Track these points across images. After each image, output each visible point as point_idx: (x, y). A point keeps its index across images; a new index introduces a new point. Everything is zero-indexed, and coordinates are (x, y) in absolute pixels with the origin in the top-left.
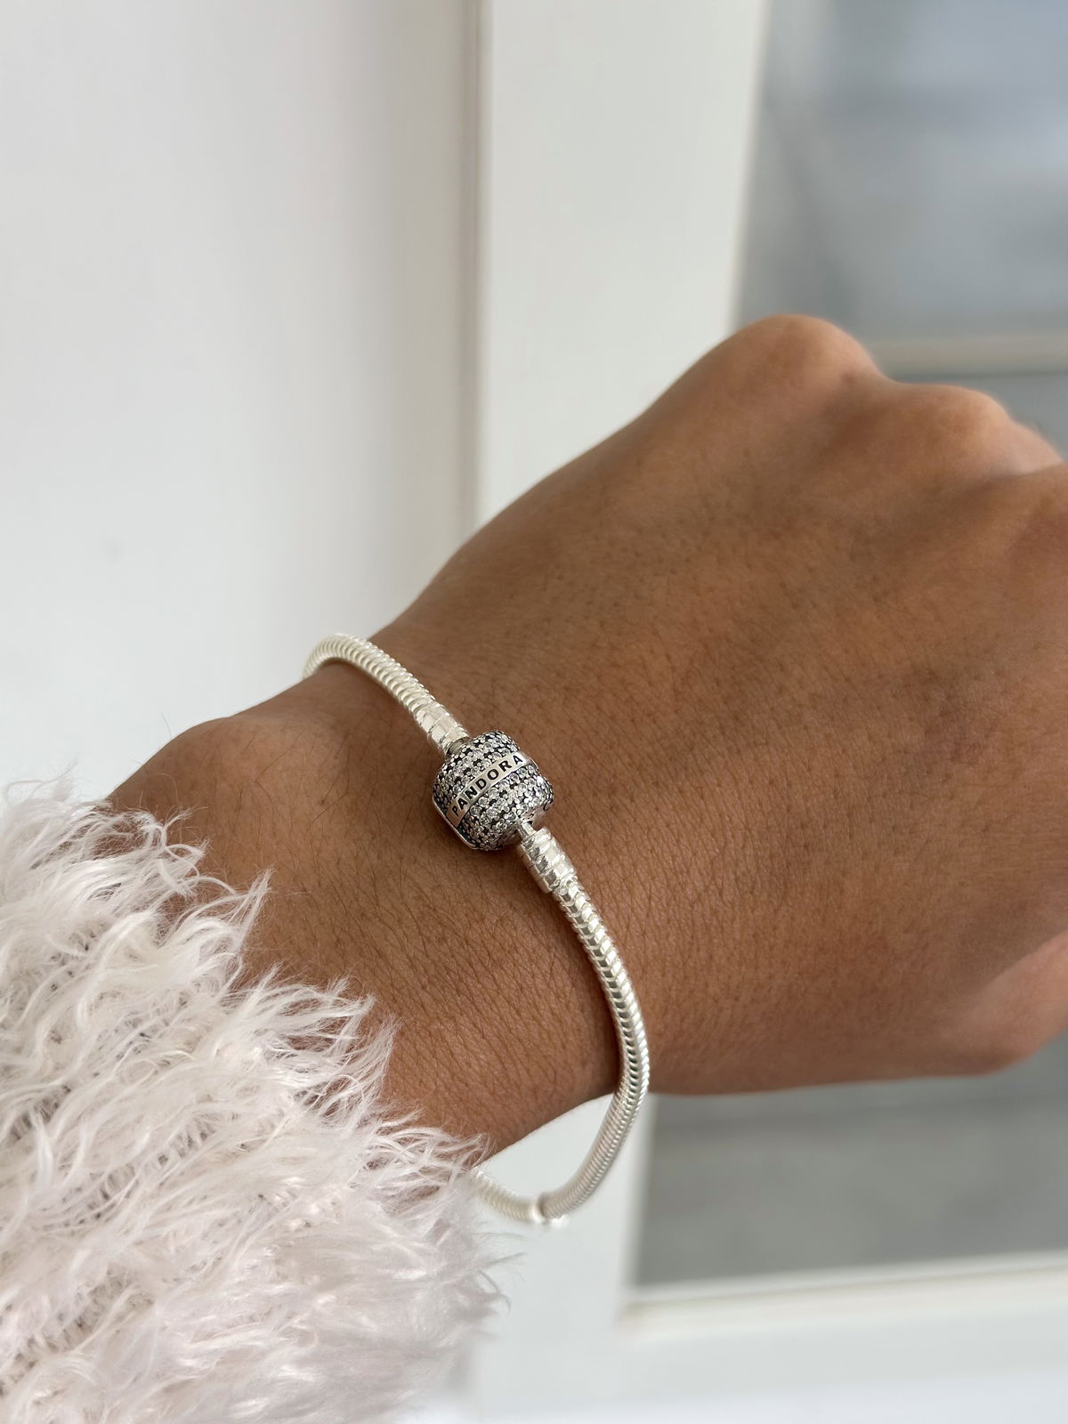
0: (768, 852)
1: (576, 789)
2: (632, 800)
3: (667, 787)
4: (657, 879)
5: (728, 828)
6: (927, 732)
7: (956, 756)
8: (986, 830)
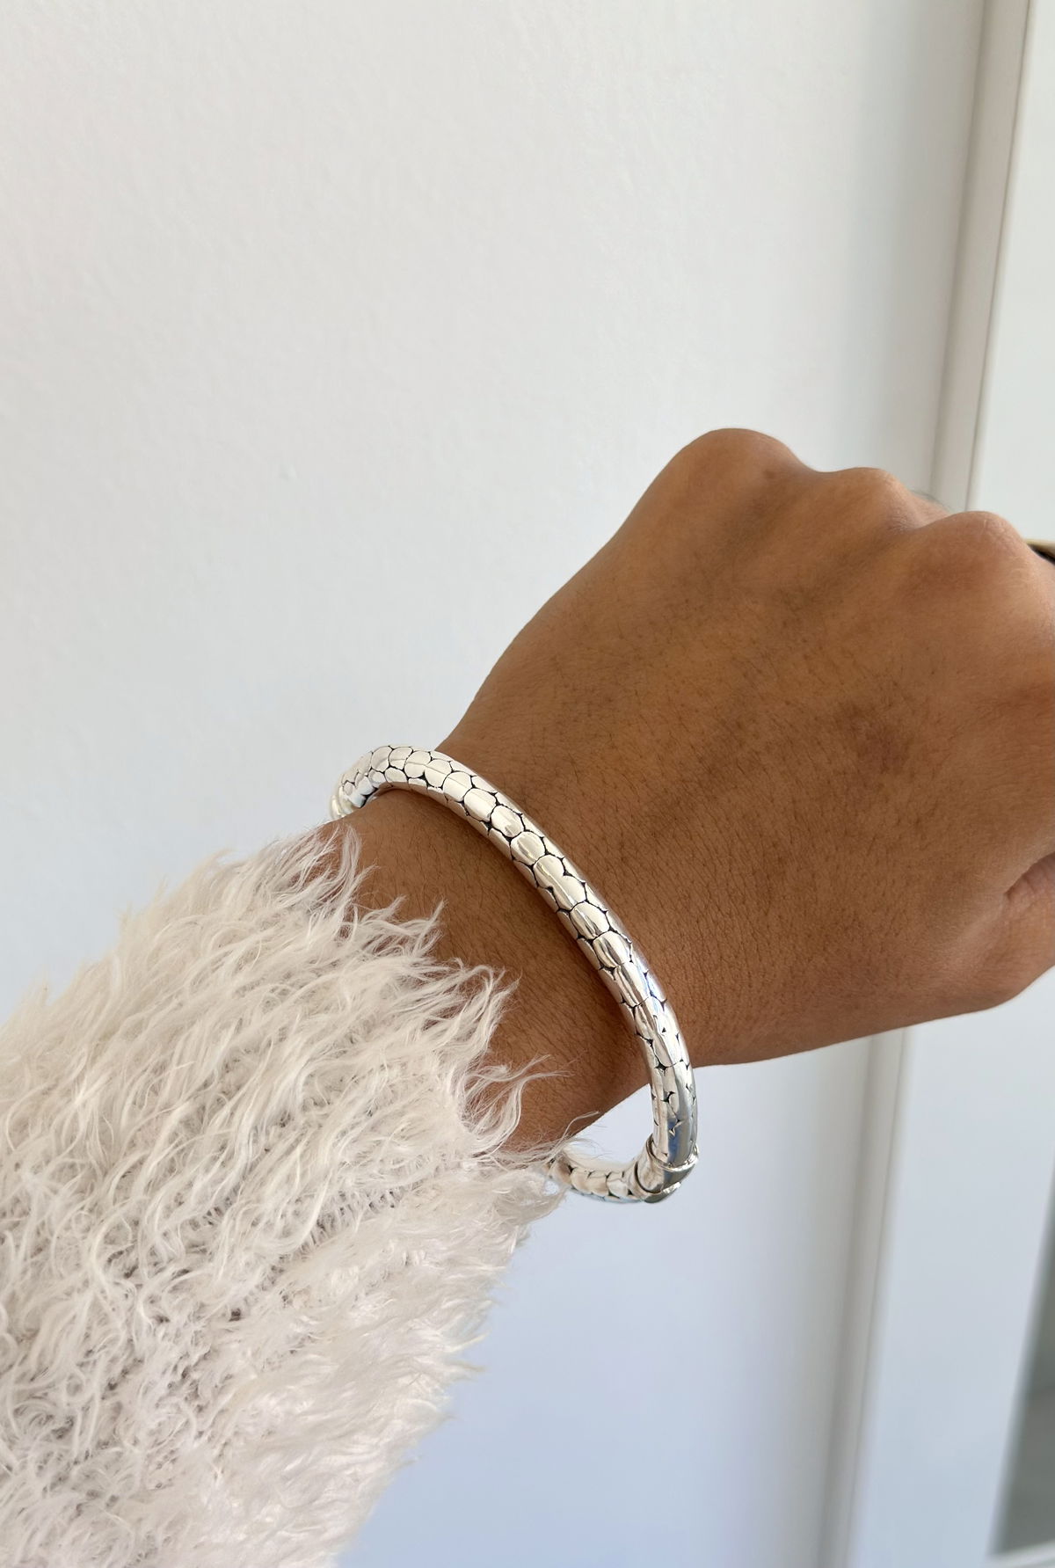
0: (751, 869)
1: (593, 849)
2: (638, 851)
3: (663, 836)
4: (665, 907)
5: (714, 858)
6: (859, 755)
7: (884, 769)
8: (918, 821)
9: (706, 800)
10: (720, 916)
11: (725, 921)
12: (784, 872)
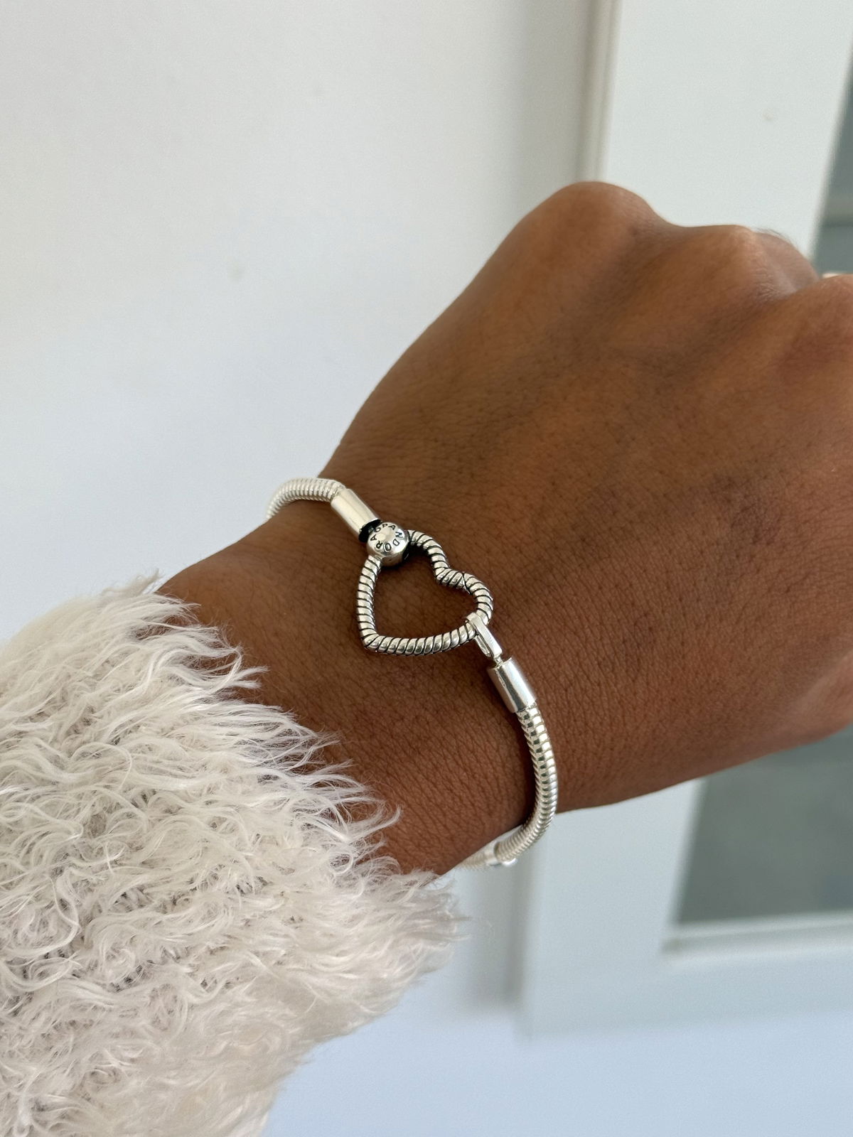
9: (579, 570)
10: (589, 685)
11: (593, 689)
12: (655, 641)
